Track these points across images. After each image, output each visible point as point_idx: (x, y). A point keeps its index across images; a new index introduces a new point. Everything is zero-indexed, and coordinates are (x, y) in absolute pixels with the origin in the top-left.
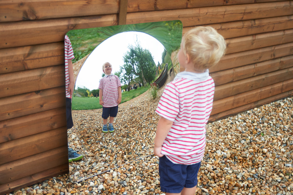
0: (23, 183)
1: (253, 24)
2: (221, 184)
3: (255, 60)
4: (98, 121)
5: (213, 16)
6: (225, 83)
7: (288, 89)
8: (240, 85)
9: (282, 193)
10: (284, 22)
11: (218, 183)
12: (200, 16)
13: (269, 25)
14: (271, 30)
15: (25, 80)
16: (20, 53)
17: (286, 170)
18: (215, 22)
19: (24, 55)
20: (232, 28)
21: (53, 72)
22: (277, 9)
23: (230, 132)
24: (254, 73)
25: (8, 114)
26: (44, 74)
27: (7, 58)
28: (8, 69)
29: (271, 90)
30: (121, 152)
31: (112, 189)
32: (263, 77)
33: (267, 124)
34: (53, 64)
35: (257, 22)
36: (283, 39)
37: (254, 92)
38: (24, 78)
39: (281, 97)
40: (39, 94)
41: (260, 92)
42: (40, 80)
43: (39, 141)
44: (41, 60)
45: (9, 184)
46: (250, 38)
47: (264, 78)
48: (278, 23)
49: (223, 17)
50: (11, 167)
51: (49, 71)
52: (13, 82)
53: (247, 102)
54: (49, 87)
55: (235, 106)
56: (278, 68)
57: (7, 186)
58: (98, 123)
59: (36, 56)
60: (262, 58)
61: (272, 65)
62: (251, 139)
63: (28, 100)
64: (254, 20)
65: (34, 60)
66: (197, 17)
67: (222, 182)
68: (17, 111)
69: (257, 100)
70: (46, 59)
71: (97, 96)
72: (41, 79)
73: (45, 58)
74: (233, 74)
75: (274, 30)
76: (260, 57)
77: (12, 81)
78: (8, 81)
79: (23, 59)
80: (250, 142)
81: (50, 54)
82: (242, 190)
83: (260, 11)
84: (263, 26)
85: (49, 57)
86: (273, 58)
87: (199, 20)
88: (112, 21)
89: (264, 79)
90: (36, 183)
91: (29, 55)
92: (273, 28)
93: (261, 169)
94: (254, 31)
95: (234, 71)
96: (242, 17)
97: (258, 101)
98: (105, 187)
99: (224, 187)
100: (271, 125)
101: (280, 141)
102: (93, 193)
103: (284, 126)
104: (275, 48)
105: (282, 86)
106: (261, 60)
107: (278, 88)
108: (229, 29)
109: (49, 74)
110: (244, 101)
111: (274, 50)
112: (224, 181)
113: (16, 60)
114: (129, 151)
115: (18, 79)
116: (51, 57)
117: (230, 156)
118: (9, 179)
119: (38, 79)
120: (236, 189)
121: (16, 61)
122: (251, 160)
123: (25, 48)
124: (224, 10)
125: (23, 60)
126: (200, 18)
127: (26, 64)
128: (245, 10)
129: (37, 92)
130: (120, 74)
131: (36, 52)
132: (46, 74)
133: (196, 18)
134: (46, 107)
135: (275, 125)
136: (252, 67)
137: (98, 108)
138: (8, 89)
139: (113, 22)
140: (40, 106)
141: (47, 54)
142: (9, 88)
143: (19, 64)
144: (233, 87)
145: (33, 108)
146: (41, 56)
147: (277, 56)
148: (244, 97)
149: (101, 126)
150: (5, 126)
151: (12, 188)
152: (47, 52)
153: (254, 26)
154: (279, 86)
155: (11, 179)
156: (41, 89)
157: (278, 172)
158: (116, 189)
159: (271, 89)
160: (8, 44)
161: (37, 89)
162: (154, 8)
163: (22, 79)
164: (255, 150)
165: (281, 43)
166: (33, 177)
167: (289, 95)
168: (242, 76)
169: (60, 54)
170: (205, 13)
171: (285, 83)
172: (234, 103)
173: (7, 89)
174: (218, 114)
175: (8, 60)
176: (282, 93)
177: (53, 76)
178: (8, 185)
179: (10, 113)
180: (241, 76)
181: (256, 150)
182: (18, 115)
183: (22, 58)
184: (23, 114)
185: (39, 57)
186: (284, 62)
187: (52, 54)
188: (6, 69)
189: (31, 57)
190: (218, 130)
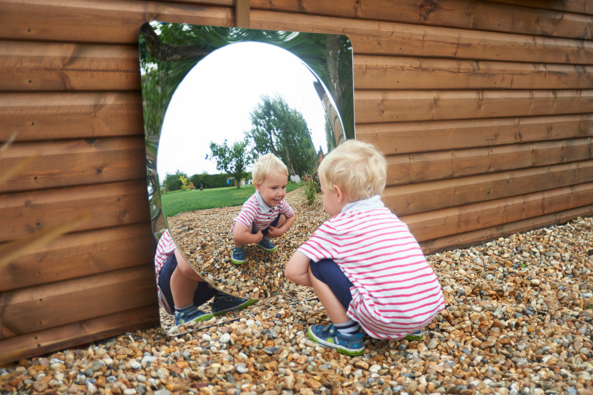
0: (66, 336)
1: (476, 68)
2: (464, 326)
3: (487, 140)
4: (207, 229)
5: (404, 40)
6: (441, 177)
7: (553, 209)
8: (466, 186)
9: (587, 328)
10: (528, 74)
11: (457, 326)
12: (380, 36)
13: (503, 74)
14: (509, 87)
15: (66, 111)
16: (55, 54)
17: (584, 301)
18: (409, 53)
19: (64, 59)
20: (439, 70)
21: (119, 103)
22: (512, 46)
23: (462, 266)
24: (490, 167)
25: (34, 177)
26: (102, 105)
27: (32, 59)
28: (32, 83)
29: (524, 206)
30: (256, 289)
31: (249, 340)
32: (507, 176)
33: (529, 254)
34: (118, 86)
35: (482, 66)
36: (532, 106)
37: (494, 206)
38: (65, 107)
39: (543, 223)
40: (93, 145)
41: (505, 207)
42: (95, 115)
43: (95, 245)
44: (95, 73)
45: (38, 336)
46: (473, 95)
47: (508, 179)
48: (519, 74)
49: (423, 46)
50: (41, 298)
51: (110, 100)
52: (43, 112)
53: (484, 224)
54: (112, 134)
55: (463, 229)
56: (529, 164)
57: (34, 340)
58: (207, 233)
59: (86, 66)
60: (499, 137)
61: (519, 154)
62: (504, 272)
63: (72, 155)
64: (477, 61)
65: (83, 72)
66: (375, 36)
67: (465, 323)
68: (51, 175)
69: (501, 222)
70: (106, 74)
71: (202, 188)
72: (97, 114)
73: (103, 71)
74: (452, 161)
75: (514, 86)
76: (495, 136)
77: (42, 108)
78: (33, 108)
79: (61, 66)
80: (505, 276)
81: (112, 66)
82: (508, 331)
83: (484, 45)
84: (494, 75)
85: (111, 71)
86: (518, 140)
87: (379, 43)
88: (224, 19)
89: (508, 181)
90: (91, 340)
91: (73, 59)
92: (512, 83)
93: (537, 303)
94: (478, 82)
95: (453, 156)
96: (454, 50)
97: (503, 225)
98: (234, 338)
99: (470, 330)
100: (536, 254)
101: (560, 271)
102: (211, 348)
103: (561, 254)
104: (519, 122)
105: (542, 201)
106: (499, 142)
107: (535, 203)
108: (434, 70)
109: (112, 107)
110: (478, 220)
111: (518, 125)
112: (469, 323)
113: (48, 66)
114: (273, 290)
115: (53, 107)
116: (113, 71)
117: (471, 291)
118: (39, 324)
119: (91, 113)
120: (495, 330)
121: (48, 69)
122: (512, 296)
123: (65, 46)
124: (423, 33)
125: (62, 69)
126: (382, 41)
127: (67, 77)
128: (458, 39)
129: (91, 140)
130: (245, 146)
131: (85, 58)
132: (105, 105)
133: (374, 39)
134: (108, 174)
135: (544, 255)
136: (485, 153)
137: (205, 208)
138: (33, 124)
139: (225, 22)
140: (96, 171)
141: (108, 66)
142: (34, 122)
143: (54, 76)
144: (456, 189)
145: (83, 172)
146: (94, 66)
147: (525, 138)
148: (477, 212)
149: (214, 237)
150: (27, 204)
151: (44, 344)
152: (107, 60)
153: (477, 71)
154: (537, 200)
155: (41, 323)
156: (96, 134)
157: (570, 305)
158: (256, 341)
159: (524, 203)
160: (32, 32)
161: (89, 133)
162: (297, 6)
163: (59, 107)
164: (517, 283)
165: (530, 113)
166: (85, 326)
167: (556, 220)
168: (469, 168)
169: (130, 69)
170: (389, 32)
171: (547, 195)
172: (460, 221)
173: (31, 123)
174: (434, 240)
175: (32, 65)
176: (544, 215)
177: (119, 111)
178: (36, 338)
179: (37, 176)
180: (467, 168)
181: (519, 283)
182: (52, 184)
183: (58, 64)
184: (63, 183)
185: (92, 68)
186: (540, 153)
187: (116, 67)
188: (30, 81)
189: (77, 65)
190: (437, 265)
